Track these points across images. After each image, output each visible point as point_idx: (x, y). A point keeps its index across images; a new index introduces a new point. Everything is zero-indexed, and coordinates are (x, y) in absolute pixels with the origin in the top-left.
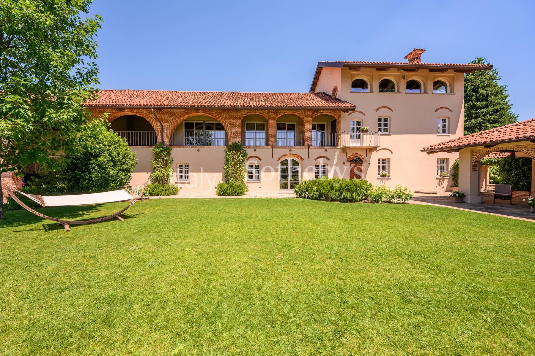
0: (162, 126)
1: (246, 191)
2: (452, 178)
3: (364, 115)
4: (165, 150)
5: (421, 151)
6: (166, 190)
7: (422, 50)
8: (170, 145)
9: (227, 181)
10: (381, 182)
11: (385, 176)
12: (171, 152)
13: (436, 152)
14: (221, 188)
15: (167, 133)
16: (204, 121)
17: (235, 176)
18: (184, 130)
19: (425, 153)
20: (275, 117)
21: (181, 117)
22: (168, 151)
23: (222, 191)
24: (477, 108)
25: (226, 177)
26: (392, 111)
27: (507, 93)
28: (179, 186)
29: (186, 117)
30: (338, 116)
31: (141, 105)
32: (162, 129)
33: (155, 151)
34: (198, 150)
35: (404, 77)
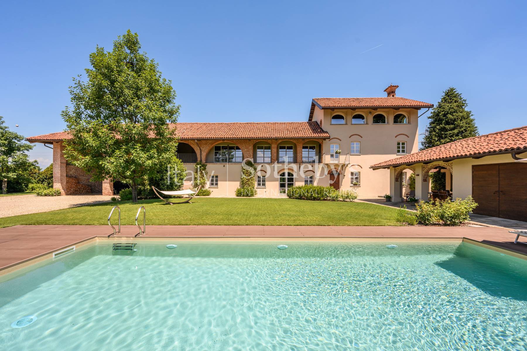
0: (201, 150)
1: (256, 194)
2: (409, 186)
3: (341, 140)
4: (203, 166)
5: (370, 168)
6: (203, 193)
7: (396, 86)
8: (206, 163)
9: (243, 187)
10: (353, 189)
11: (356, 185)
12: (207, 167)
13: (377, 169)
14: (238, 191)
15: (204, 154)
16: (228, 145)
17: (248, 184)
18: (214, 151)
19: (372, 169)
20: (276, 143)
21: (213, 144)
22: (204, 167)
23: (239, 194)
24: (447, 130)
25: (242, 184)
26: (362, 137)
27: (472, 118)
28: (211, 190)
29: (216, 143)
30: (321, 141)
31: (189, 138)
32: (201, 152)
33: (196, 166)
34: (224, 166)
35: (370, 113)
